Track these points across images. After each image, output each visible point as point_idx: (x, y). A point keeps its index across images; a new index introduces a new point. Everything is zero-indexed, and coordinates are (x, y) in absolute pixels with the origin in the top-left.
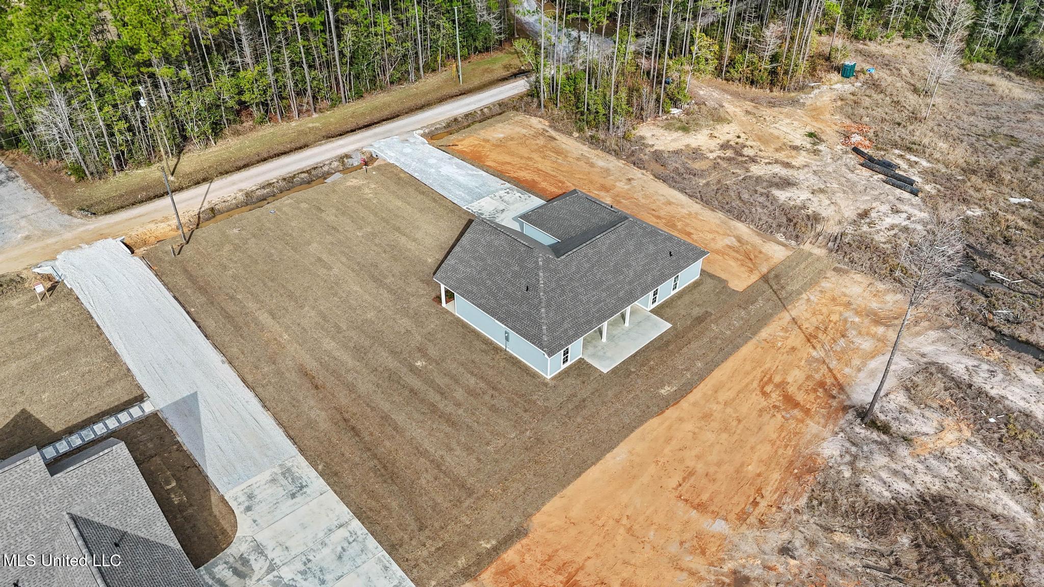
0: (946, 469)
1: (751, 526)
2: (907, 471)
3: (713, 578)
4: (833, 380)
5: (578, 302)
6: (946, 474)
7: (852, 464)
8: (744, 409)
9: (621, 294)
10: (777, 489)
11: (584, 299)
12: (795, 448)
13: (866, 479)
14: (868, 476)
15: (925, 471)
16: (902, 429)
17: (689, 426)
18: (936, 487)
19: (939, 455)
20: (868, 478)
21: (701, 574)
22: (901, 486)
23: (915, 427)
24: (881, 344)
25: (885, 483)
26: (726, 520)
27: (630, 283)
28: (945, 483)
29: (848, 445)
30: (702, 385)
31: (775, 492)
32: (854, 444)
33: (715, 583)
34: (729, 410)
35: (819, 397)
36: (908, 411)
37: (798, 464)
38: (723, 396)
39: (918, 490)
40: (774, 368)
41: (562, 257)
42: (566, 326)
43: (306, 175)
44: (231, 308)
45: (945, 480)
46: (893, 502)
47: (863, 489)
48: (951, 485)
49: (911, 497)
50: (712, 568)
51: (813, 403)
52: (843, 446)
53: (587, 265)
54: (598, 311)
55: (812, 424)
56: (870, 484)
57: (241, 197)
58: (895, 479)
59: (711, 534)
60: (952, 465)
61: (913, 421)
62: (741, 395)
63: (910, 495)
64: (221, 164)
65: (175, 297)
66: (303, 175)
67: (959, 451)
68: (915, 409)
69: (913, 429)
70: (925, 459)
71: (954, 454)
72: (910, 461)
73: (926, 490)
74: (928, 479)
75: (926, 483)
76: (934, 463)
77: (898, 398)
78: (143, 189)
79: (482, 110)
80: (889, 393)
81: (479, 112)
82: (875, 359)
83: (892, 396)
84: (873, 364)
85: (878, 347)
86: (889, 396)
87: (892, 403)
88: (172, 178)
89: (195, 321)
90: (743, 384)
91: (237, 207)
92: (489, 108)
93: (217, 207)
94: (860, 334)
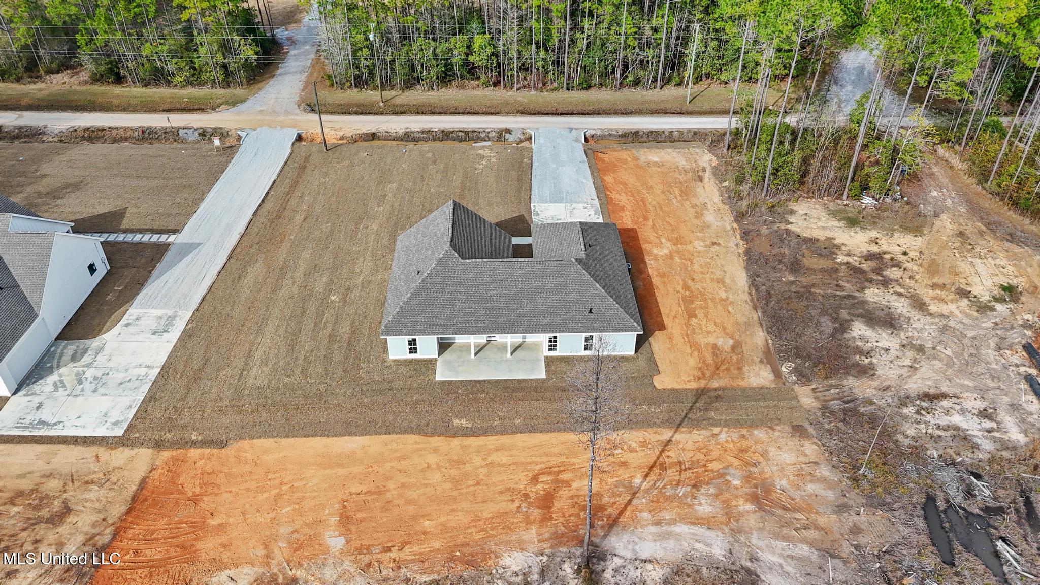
1: (356, 561)
3: (275, 571)
4: (616, 512)
5: (450, 305)
8: (495, 479)
9: (501, 320)
10: (421, 554)
11: (458, 305)
12: (488, 537)
17: (432, 459)
21: (273, 561)
24: (724, 519)
26: (348, 542)
27: (519, 315)
29: (536, 570)
30: (495, 437)
31: (414, 555)
32: (542, 574)
33: (271, 575)
34: (484, 470)
35: (578, 516)
37: (467, 550)
38: (495, 457)
40: (577, 466)
41: (468, 261)
42: (419, 319)
43: (463, 134)
44: (293, 203)
50: (285, 564)
51: (564, 517)
52: (530, 567)
54: (464, 323)
55: (534, 531)
57: (401, 132)
59: (322, 542)
62: (513, 467)
64: (423, 106)
65: (274, 182)
66: (460, 134)
77: (653, 572)
78: (357, 105)
79: (671, 132)
80: (650, 561)
81: (667, 133)
82: (692, 527)
83: (649, 566)
84: (681, 529)
85: (716, 519)
86: (646, 564)
87: (639, 571)
88: (381, 104)
89: (263, 201)
90: (528, 460)
91: (394, 140)
92: (681, 132)
93: (379, 134)
94: (717, 496)
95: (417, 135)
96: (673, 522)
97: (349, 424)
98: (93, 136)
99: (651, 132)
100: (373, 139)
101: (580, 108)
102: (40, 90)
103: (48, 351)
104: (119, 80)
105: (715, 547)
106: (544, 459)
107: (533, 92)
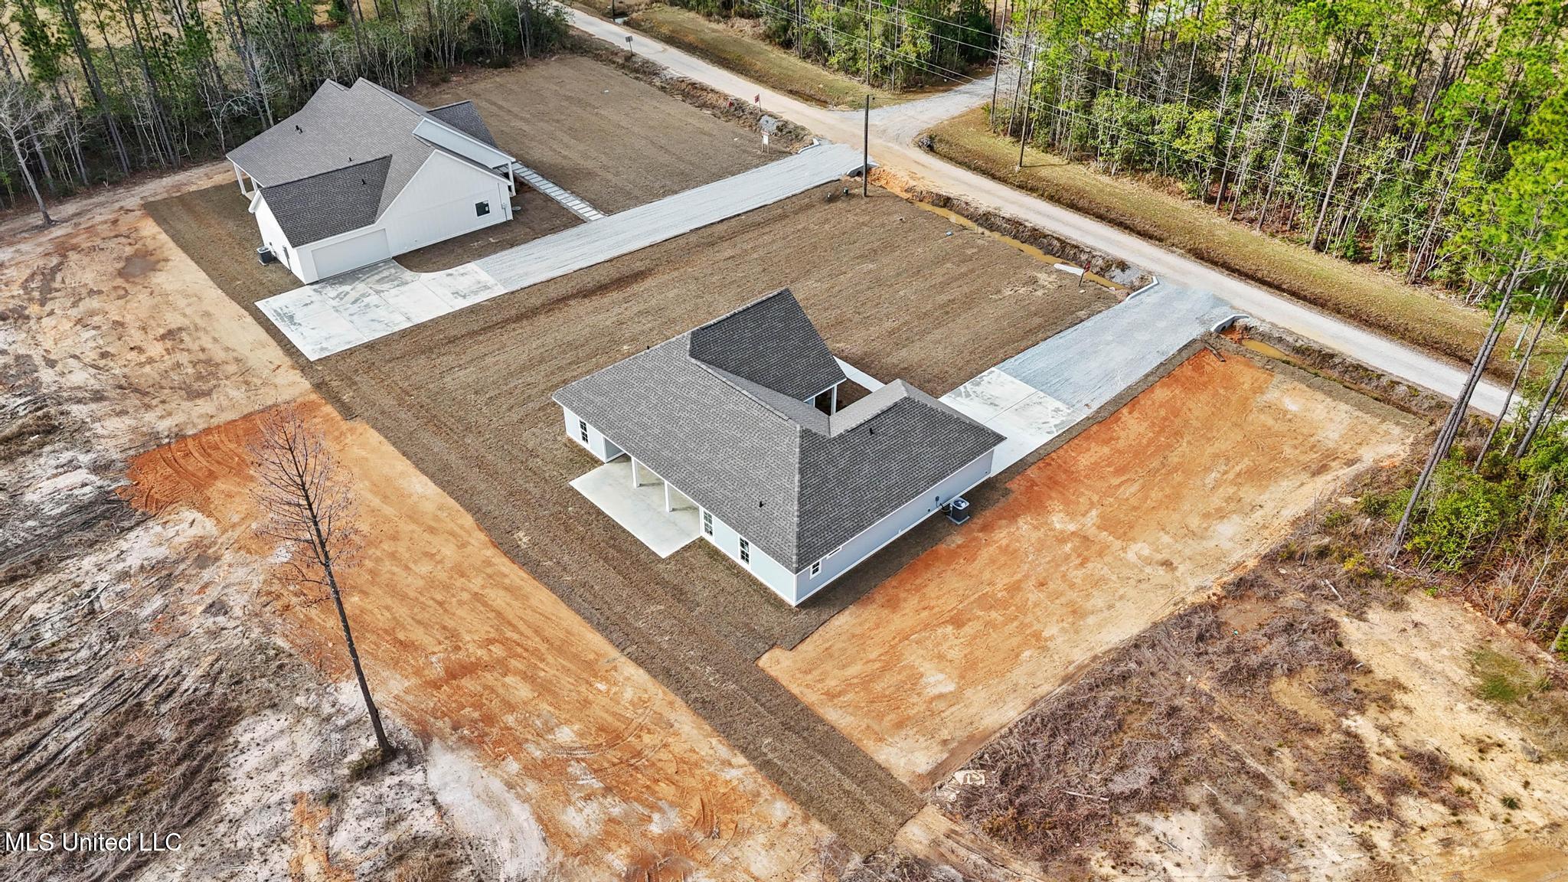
0: (253, 833)
1: (267, 582)
2: (273, 776)
3: (219, 541)
6: (245, 828)
7: (316, 711)
8: (461, 612)
12: (372, 654)
13: (282, 720)
14: (287, 723)
15: (263, 801)
16: (355, 802)
17: (448, 551)
18: (228, 805)
19: (283, 835)
20: (283, 724)
21: (230, 533)
22: (252, 759)
23: (352, 821)
24: (575, 848)
25: (266, 741)
28: (230, 821)
29: (351, 716)
32: (349, 724)
33: (212, 542)
34: (466, 597)
35: (462, 708)
36: (388, 826)
38: (493, 593)
39: (235, 779)
43: (1059, 244)
44: (746, 237)
45: (235, 823)
46: (231, 740)
47: (268, 712)
48: (222, 828)
49: (229, 766)
50: (232, 542)
51: (451, 697)
52: (352, 709)
53: (693, 395)
55: (405, 683)
56: (272, 721)
58: (266, 756)
60: (257, 845)
61: (366, 824)
63: (232, 764)
67: (278, 867)
68: (390, 837)
69: (348, 815)
70: (284, 810)
71: (275, 857)
72: (290, 788)
73: (230, 790)
74: (247, 800)
75: (242, 793)
76: (274, 819)
77: (423, 820)
78: (988, 159)
79: (1394, 384)
80: (439, 808)
81: (1384, 381)
82: (532, 821)
83: (431, 811)
84: (521, 813)
85: (568, 839)
86: (432, 807)
87: (416, 806)
88: (1017, 168)
89: (722, 221)
90: (515, 622)
91: (967, 217)
92: (1413, 391)
93: (955, 202)
94: (611, 820)
95: (999, 222)
96: (526, 799)
97: (446, 467)
98: (692, 92)
99: (1357, 367)
100: (944, 206)
101: (1296, 284)
102: (714, 31)
103: (376, 264)
104: (787, 45)
105: (516, 861)
106: (529, 632)
107: (1257, 232)
